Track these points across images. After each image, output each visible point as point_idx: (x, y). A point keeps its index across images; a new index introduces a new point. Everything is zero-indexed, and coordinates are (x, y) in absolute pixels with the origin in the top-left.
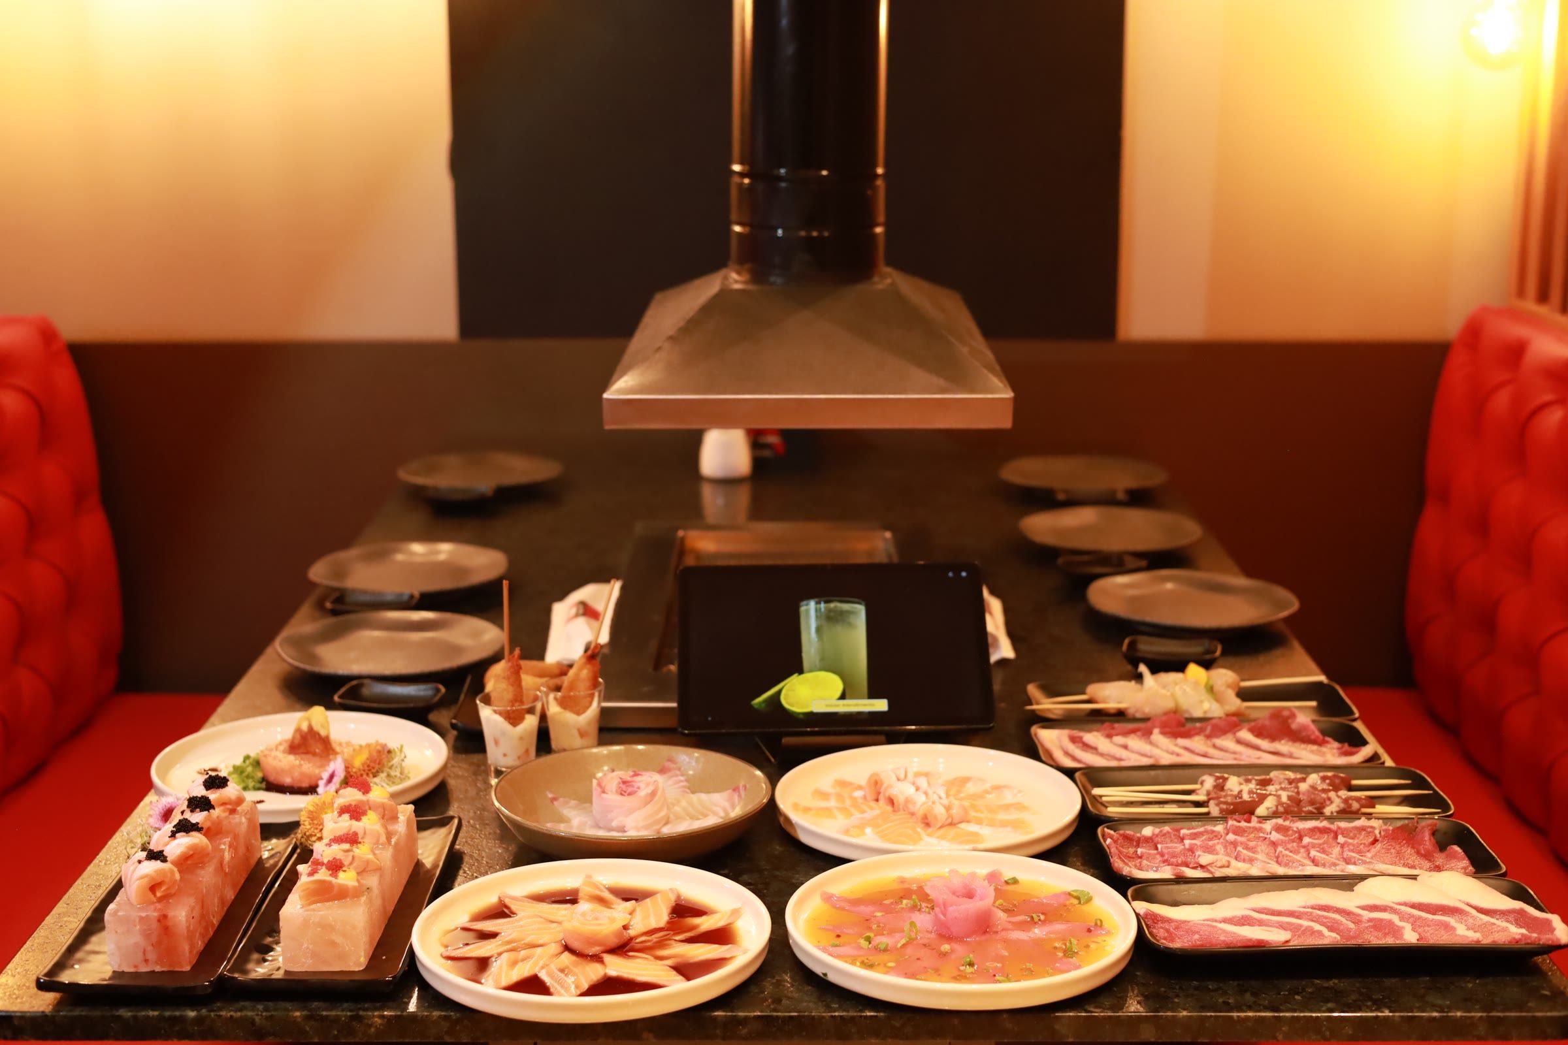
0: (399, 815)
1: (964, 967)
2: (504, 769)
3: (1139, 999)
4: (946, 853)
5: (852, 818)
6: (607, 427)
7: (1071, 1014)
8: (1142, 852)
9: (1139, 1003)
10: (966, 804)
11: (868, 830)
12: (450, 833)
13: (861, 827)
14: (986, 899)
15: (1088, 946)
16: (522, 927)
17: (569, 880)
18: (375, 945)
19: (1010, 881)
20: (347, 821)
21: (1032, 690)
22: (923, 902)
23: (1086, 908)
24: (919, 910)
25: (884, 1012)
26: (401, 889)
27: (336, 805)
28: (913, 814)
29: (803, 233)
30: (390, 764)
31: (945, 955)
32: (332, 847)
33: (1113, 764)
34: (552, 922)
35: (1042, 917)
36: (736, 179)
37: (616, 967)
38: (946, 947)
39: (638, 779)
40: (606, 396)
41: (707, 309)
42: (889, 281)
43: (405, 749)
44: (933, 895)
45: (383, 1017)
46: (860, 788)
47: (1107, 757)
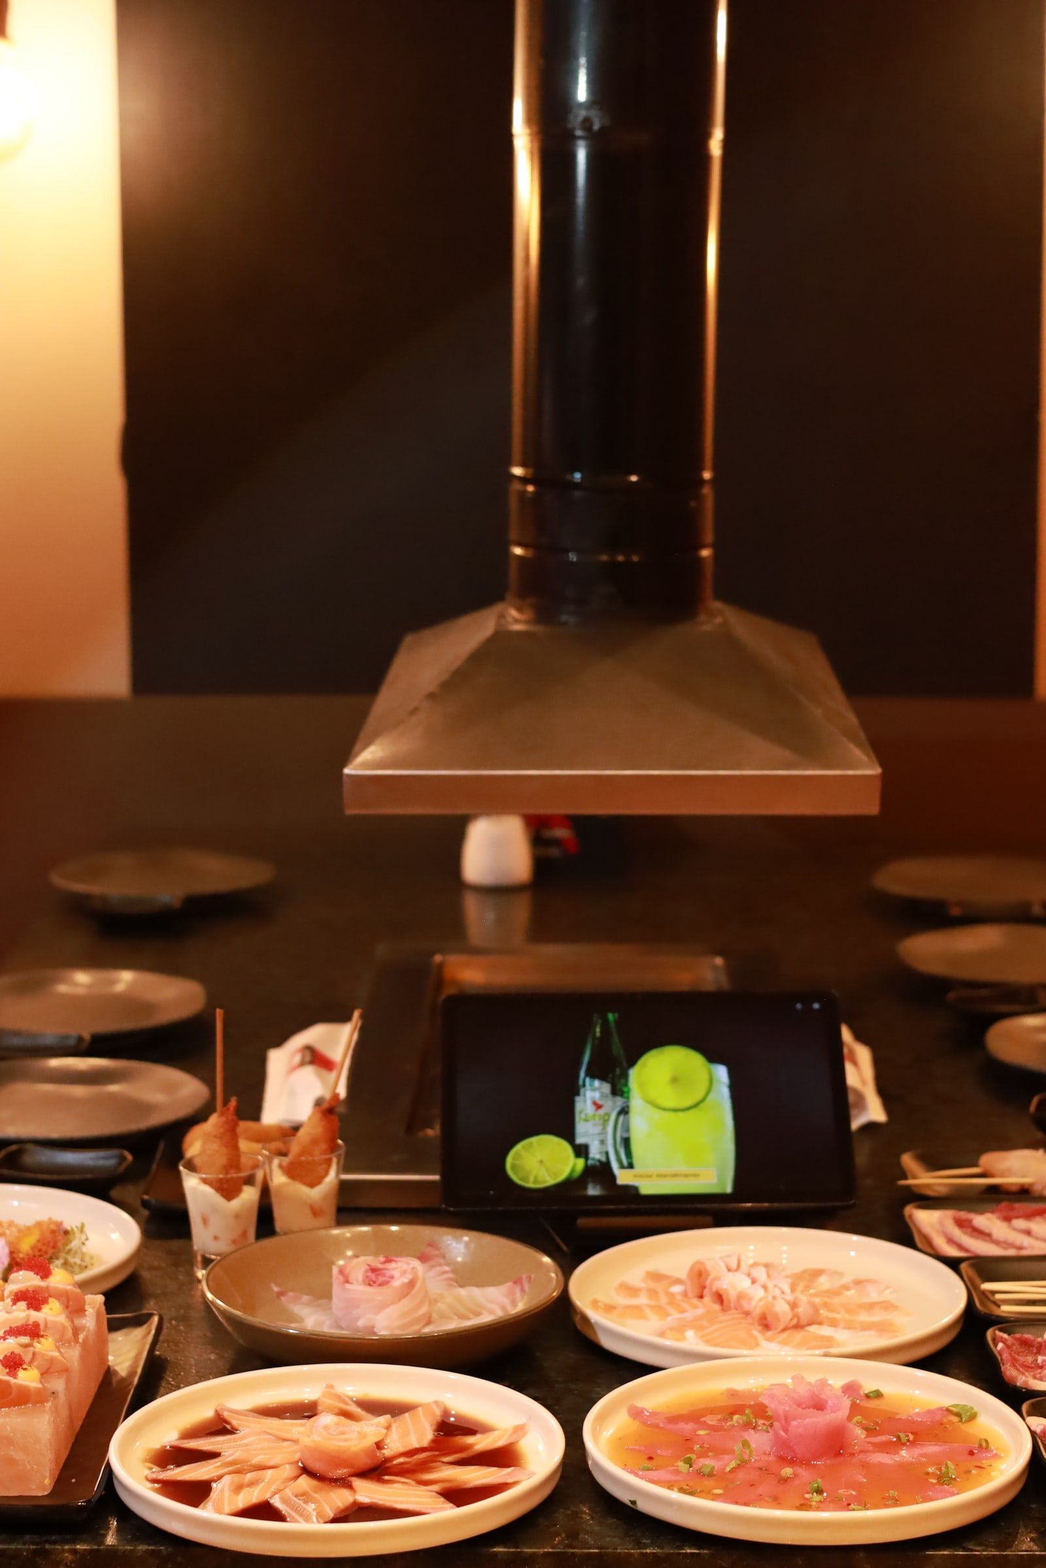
0: (87, 1307)
1: (811, 1495)
2: (213, 1257)
3: (1032, 1535)
4: (790, 1359)
5: (669, 1318)
6: (349, 812)
7: (946, 1553)
8: (1044, 1361)
9: (1032, 1540)
10: (817, 1300)
11: (690, 1334)
12: (148, 1333)
13: (680, 1329)
14: (839, 1412)
15: (968, 1472)
16: (246, 1445)
17: (307, 1390)
18: (61, 1465)
19: (871, 1394)
20: (24, 1311)
21: (908, 1160)
22: (760, 1418)
23: (967, 1428)
24: (754, 1428)
25: (709, 1549)
26: (90, 1401)
27: (6, 1293)
28: (747, 1314)
29: (604, 558)
30: (68, 1248)
31: (786, 1480)
32: (7, 1341)
33: (1011, 1252)
34: (285, 1440)
35: (911, 1437)
36: (516, 486)
37: (367, 1492)
38: (787, 1471)
39: (393, 1265)
40: (347, 771)
41: (479, 657)
42: (719, 620)
43: (87, 1229)
44: (772, 1406)
45: (75, 1552)
46: (678, 1281)
47: (1003, 1245)
